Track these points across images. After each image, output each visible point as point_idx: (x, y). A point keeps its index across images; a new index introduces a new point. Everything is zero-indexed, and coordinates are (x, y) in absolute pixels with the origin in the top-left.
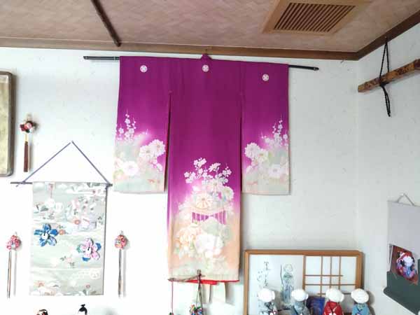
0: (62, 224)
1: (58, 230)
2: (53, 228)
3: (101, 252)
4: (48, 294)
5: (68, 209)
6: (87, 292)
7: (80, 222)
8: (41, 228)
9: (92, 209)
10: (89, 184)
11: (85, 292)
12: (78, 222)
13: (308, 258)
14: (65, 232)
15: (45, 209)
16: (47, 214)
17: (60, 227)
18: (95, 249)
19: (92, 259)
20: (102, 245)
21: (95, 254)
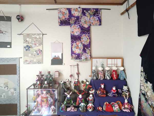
0: (31, 45)
1: (30, 46)
2: (29, 46)
3: (42, 52)
4: (28, 64)
5: (33, 41)
6: (39, 63)
7: (36, 44)
8: (26, 46)
9: (39, 41)
10: (38, 34)
11: (38, 63)
12: (35, 44)
13: (108, 59)
14: (32, 47)
15: (27, 41)
16: (27, 42)
17: (31, 46)
18: (40, 51)
19: (40, 54)
20: (42, 50)
21: (40, 53)
